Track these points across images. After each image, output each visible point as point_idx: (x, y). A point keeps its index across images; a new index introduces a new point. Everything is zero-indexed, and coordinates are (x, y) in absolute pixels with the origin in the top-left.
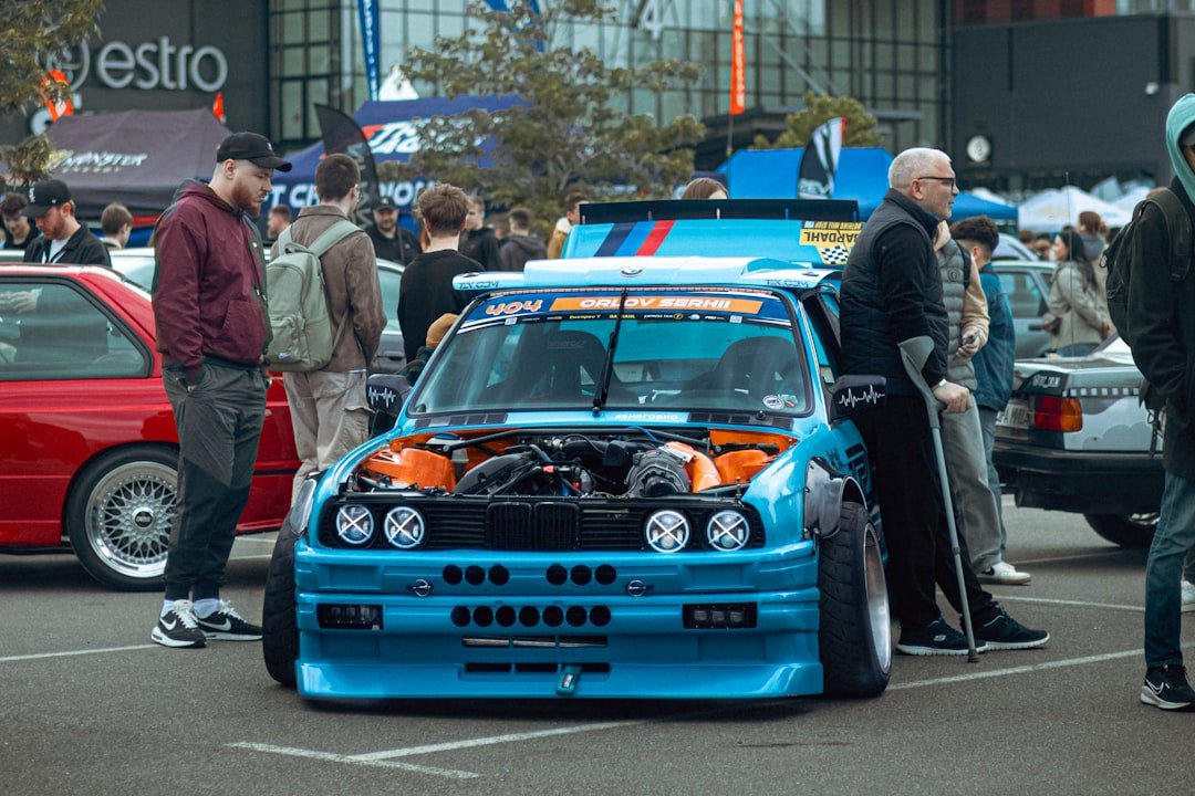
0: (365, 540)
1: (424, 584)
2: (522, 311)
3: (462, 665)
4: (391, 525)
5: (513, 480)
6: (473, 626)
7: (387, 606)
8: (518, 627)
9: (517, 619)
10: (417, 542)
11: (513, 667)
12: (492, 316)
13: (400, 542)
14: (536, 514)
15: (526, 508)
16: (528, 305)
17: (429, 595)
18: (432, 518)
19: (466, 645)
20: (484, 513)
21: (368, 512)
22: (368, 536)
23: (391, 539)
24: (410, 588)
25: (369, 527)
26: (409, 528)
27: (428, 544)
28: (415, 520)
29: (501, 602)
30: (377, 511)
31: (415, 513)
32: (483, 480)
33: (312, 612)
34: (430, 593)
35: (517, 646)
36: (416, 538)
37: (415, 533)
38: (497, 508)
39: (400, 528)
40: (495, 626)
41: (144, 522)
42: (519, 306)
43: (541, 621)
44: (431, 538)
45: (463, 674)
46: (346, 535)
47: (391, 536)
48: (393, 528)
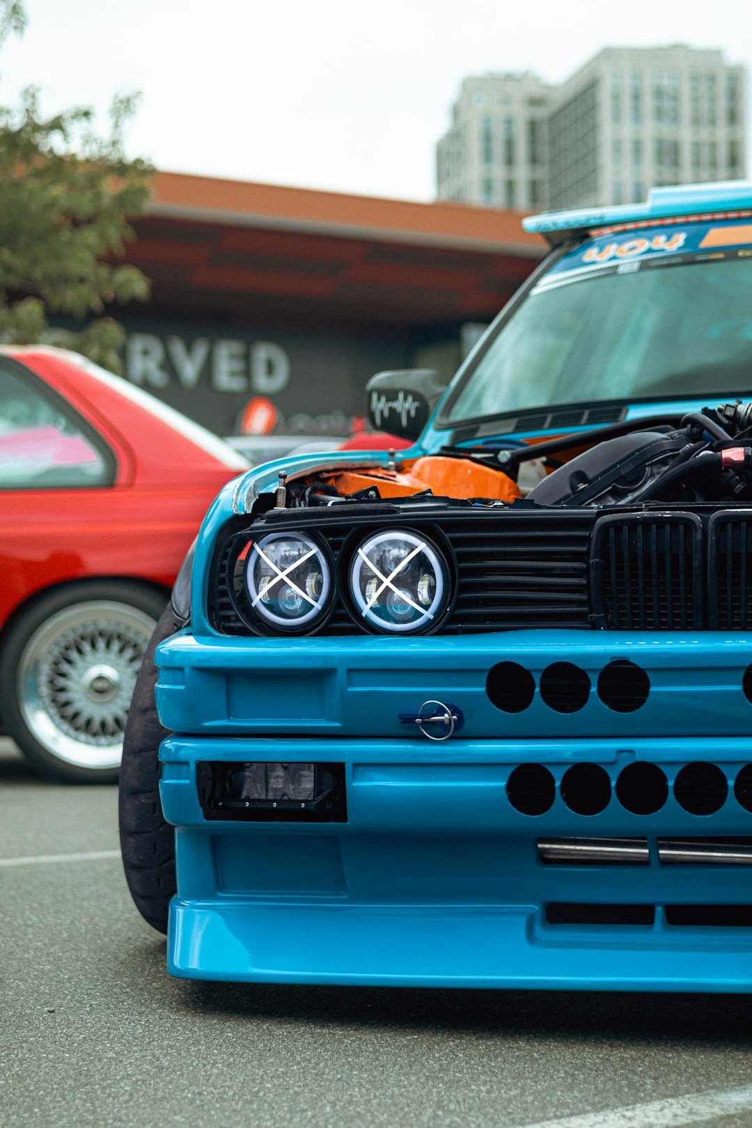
0: (310, 615)
1: (441, 711)
2: (650, 251)
3: (536, 908)
4: (365, 579)
5: (650, 483)
6: (560, 813)
7: (356, 765)
8: (672, 814)
9: (671, 795)
10: (428, 615)
11: (659, 911)
12: (594, 263)
13: (387, 617)
14: (712, 538)
15: (689, 524)
16: (660, 242)
17: (454, 738)
18: (462, 557)
19: (545, 859)
20: (588, 539)
21: (315, 550)
22: (318, 606)
23: (366, 611)
24: (407, 720)
25: (319, 585)
26: (407, 581)
27: (454, 619)
28: (421, 564)
29: (631, 751)
30: (335, 546)
31: (422, 546)
32: (582, 486)
33: (187, 781)
34: (459, 732)
35: (668, 863)
36: (426, 607)
37: (423, 593)
38: (617, 525)
39: (387, 582)
40: (615, 813)
41: (102, 689)
42: (642, 244)
43: (731, 802)
44: (461, 603)
45: (538, 930)
46: (270, 607)
47: (367, 604)
48: (374, 583)
